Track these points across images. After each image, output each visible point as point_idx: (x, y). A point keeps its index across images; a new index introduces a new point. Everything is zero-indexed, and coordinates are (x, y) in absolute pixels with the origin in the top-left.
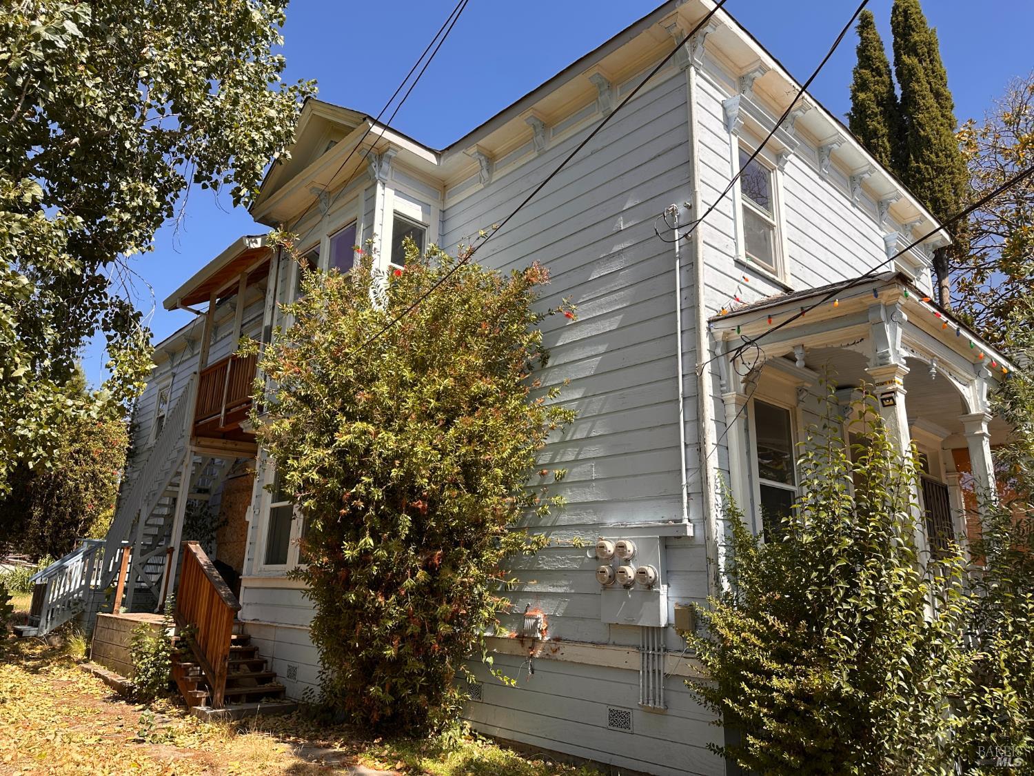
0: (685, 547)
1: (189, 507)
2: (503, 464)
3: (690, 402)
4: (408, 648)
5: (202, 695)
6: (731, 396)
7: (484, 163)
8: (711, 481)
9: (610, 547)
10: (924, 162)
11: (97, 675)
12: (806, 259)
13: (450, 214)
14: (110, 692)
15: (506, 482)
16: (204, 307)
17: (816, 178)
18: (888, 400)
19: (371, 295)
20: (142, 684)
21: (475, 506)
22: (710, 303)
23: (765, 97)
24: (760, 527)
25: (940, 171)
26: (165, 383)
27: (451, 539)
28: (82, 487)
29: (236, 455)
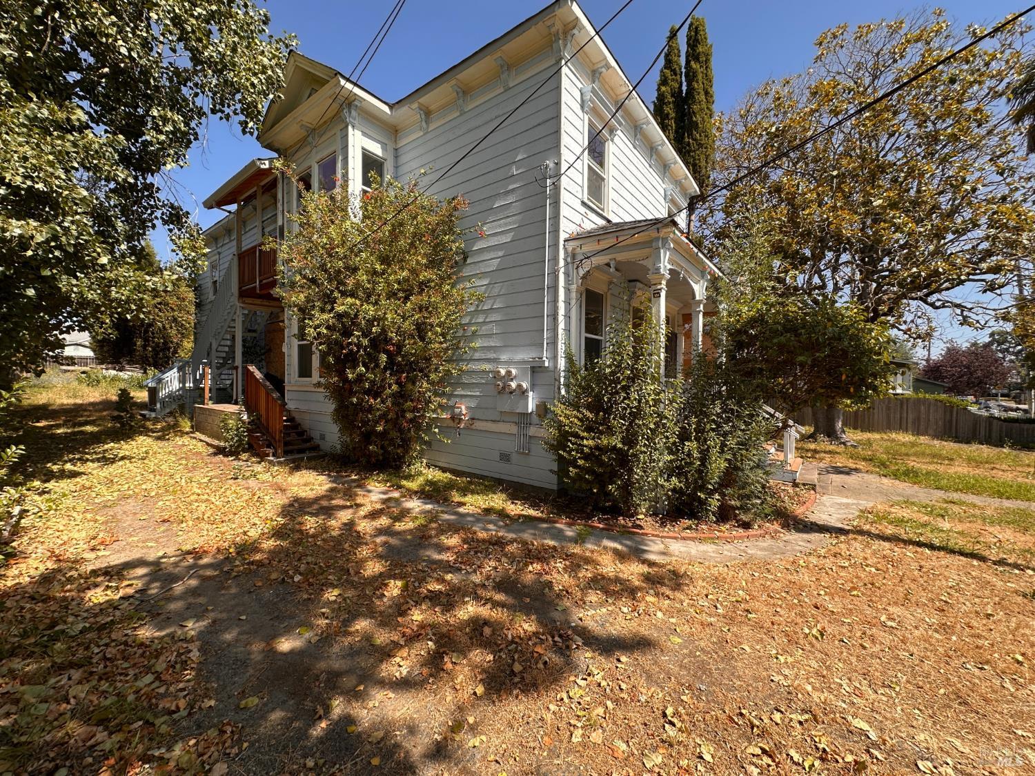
0: (542, 372)
1: (244, 341)
2: (440, 325)
3: (551, 290)
4: (390, 426)
5: (271, 451)
6: (574, 287)
7: (423, 117)
8: (560, 337)
9: (503, 372)
10: (693, 139)
11: (201, 441)
12: (621, 202)
13: (401, 152)
14: (211, 450)
15: (443, 335)
16: (233, 207)
17: (631, 146)
18: (657, 294)
19: (350, 211)
20: (231, 446)
21: (425, 349)
22: (567, 228)
23: (607, 86)
24: (583, 362)
25: (700, 145)
26: (215, 258)
27: (411, 367)
28: (167, 326)
29: (270, 310)
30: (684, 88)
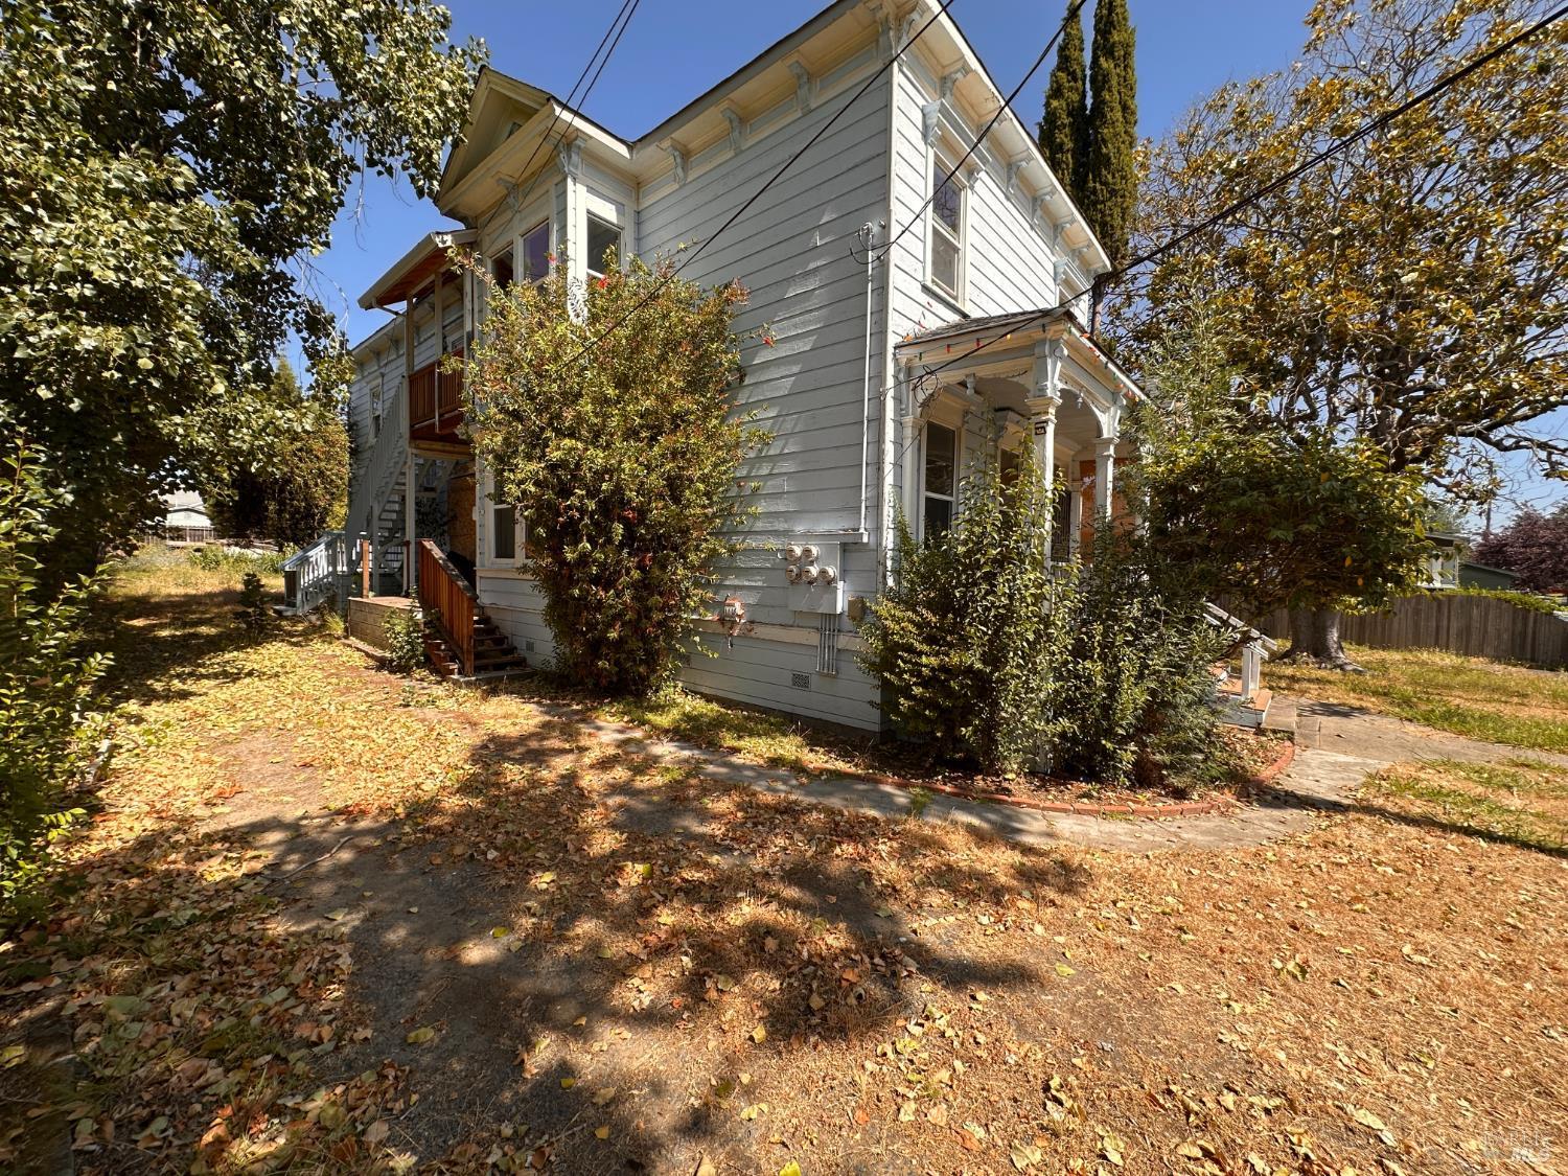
0: (859, 551)
1: (417, 504)
2: (704, 479)
3: (873, 424)
4: (628, 631)
5: (456, 666)
6: (909, 420)
7: (679, 160)
8: (886, 496)
9: (798, 551)
10: (1101, 183)
11: (358, 649)
12: (986, 285)
13: (645, 215)
14: (373, 663)
15: (707, 494)
16: (402, 306)
17: (1002, 197)
18: (1041, 429)
19: (569, 307)
20: (400, 658)
21: (680, 516)
22: (899, 328)
23: (964, 102)
24: (922, 536)
25: (1113, 193)
26: (375, 383)
27: (660, 544)
28: (311, 483)
29: (455, 458)
30: (1089, 102)
